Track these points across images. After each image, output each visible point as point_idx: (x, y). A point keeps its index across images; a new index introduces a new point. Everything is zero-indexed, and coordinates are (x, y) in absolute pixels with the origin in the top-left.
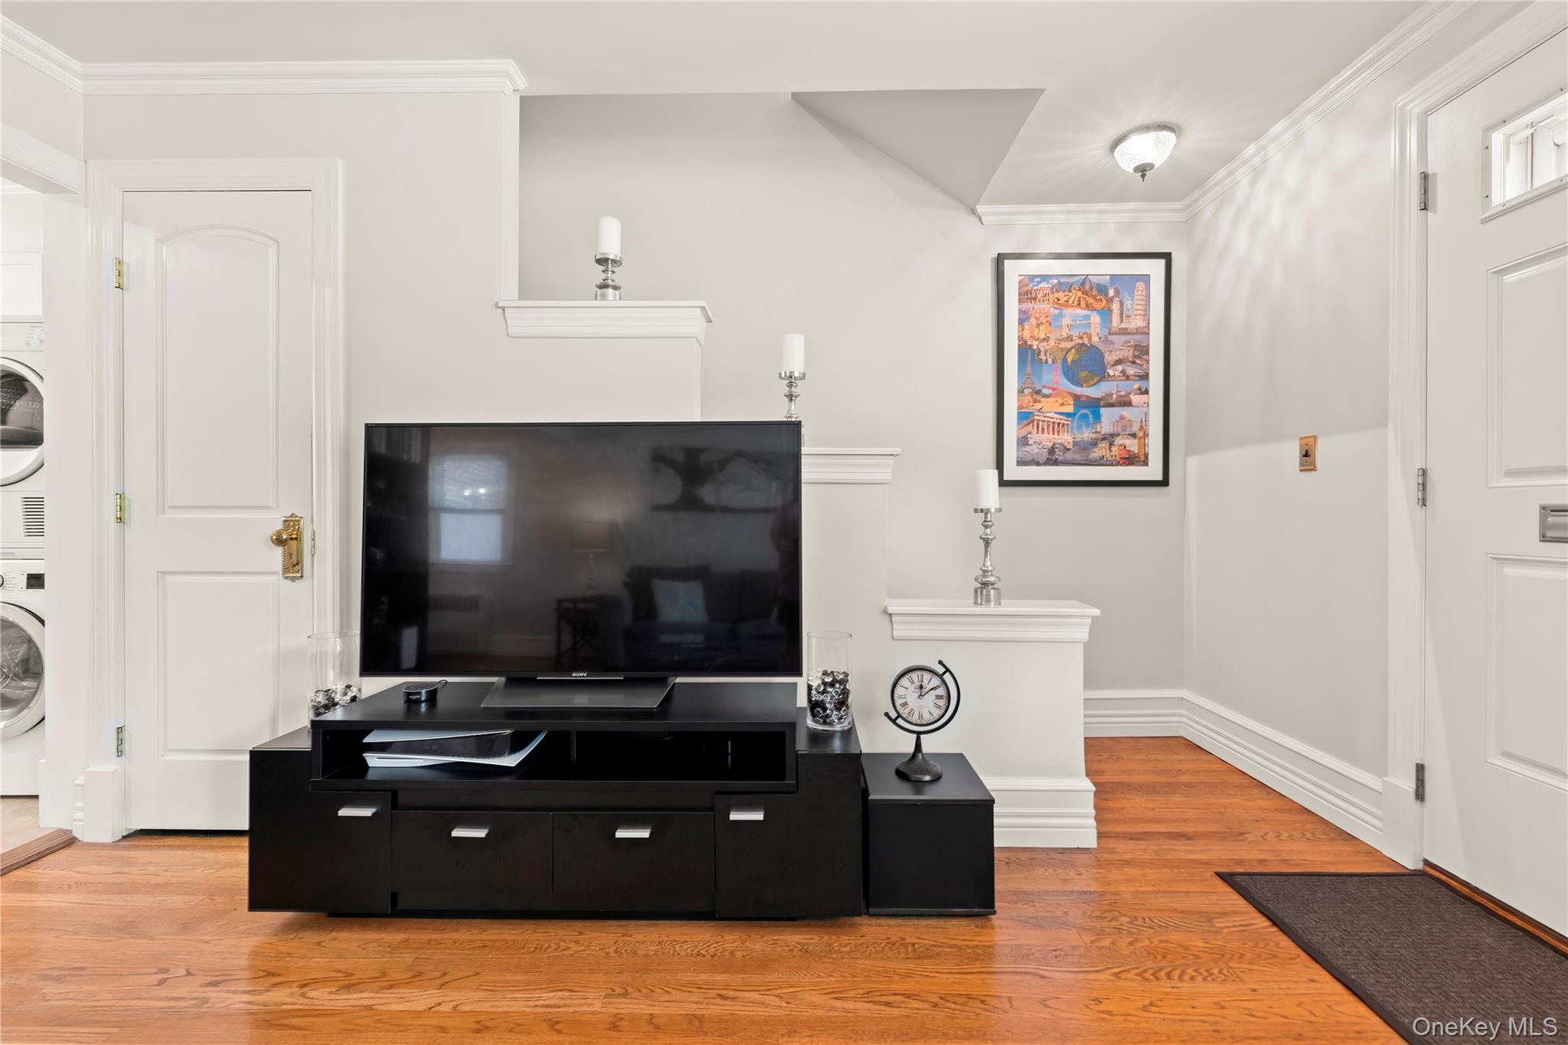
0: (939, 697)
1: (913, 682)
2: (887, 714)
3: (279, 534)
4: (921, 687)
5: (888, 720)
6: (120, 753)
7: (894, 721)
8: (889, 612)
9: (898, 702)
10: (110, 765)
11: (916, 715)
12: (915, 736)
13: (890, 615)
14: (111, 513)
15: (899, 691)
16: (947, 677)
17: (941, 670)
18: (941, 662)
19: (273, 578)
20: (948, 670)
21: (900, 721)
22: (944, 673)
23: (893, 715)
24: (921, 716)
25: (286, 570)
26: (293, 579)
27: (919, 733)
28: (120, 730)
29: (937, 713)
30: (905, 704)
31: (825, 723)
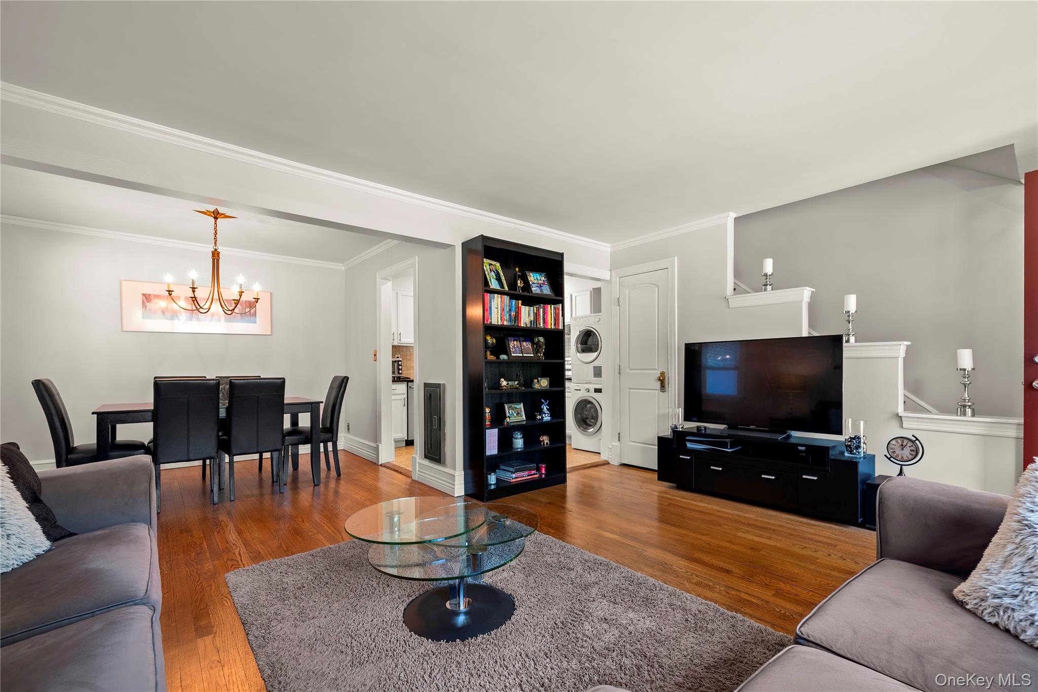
0: (913, 451)
1: (898, 443)
2: (885, 456)
3: (659, 377)
4: (902, 445)
5: (887, 459)
6: (619, 441)
7: (889, 459)
8: (900, 415)
9: (890, 451)
10: (617, 444)
11: (900, 457)
12: (900, 466)
13: (901, 417)
14: (617, 371)
15: (891, 446)
16: (917, 442)
17: (914, 439)
18: (913, 436)
19: (658, 391)
20: (917, 439)
21: (891, 459)
22: (915, 440)
23: (889, 457)
24: (902, 458)
25: (661, 389)
26: (663, 392)
27: (902, 465)
28: (619, 433)
29: (911, 457)
30: (894, 452)
31: (851, 454)
